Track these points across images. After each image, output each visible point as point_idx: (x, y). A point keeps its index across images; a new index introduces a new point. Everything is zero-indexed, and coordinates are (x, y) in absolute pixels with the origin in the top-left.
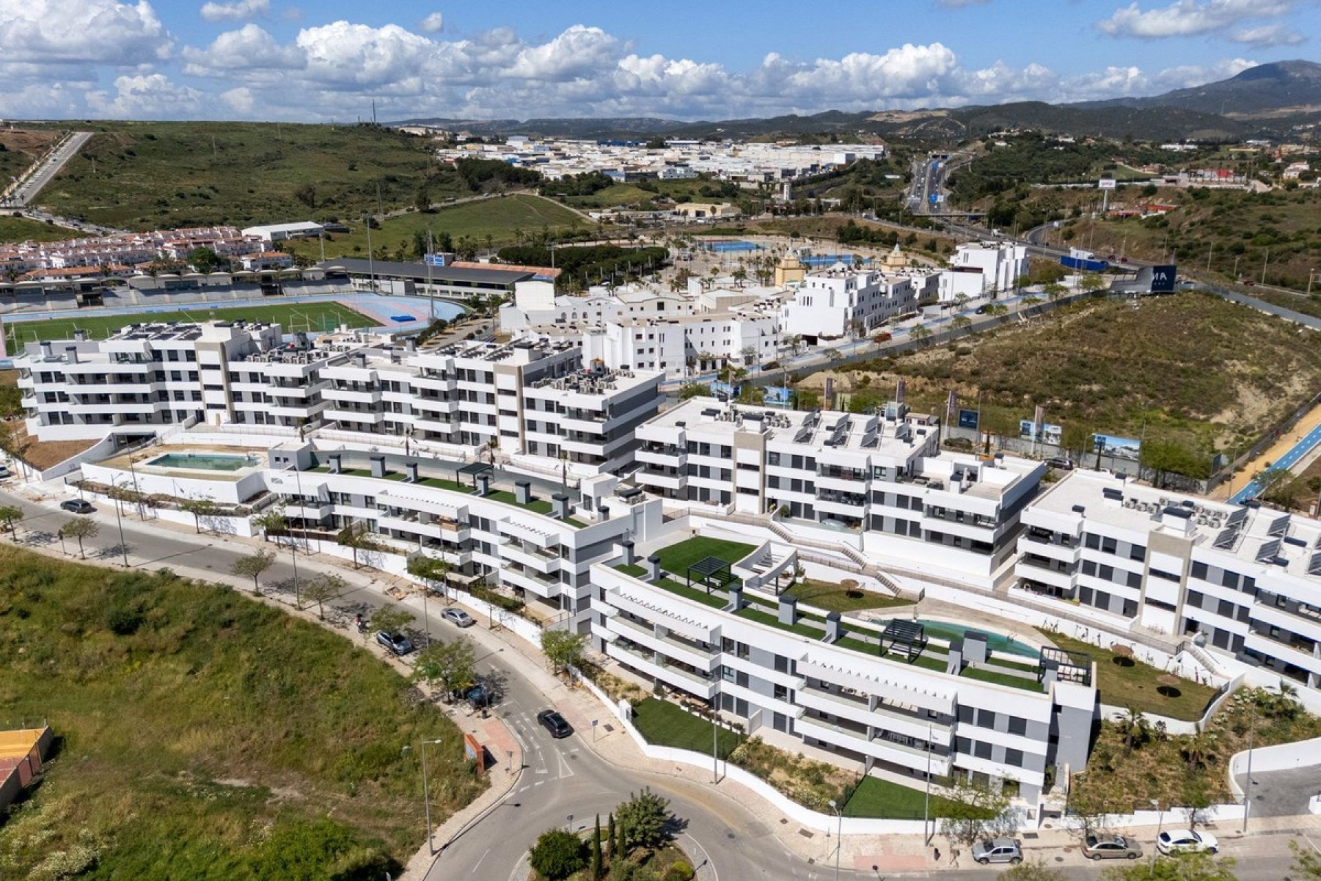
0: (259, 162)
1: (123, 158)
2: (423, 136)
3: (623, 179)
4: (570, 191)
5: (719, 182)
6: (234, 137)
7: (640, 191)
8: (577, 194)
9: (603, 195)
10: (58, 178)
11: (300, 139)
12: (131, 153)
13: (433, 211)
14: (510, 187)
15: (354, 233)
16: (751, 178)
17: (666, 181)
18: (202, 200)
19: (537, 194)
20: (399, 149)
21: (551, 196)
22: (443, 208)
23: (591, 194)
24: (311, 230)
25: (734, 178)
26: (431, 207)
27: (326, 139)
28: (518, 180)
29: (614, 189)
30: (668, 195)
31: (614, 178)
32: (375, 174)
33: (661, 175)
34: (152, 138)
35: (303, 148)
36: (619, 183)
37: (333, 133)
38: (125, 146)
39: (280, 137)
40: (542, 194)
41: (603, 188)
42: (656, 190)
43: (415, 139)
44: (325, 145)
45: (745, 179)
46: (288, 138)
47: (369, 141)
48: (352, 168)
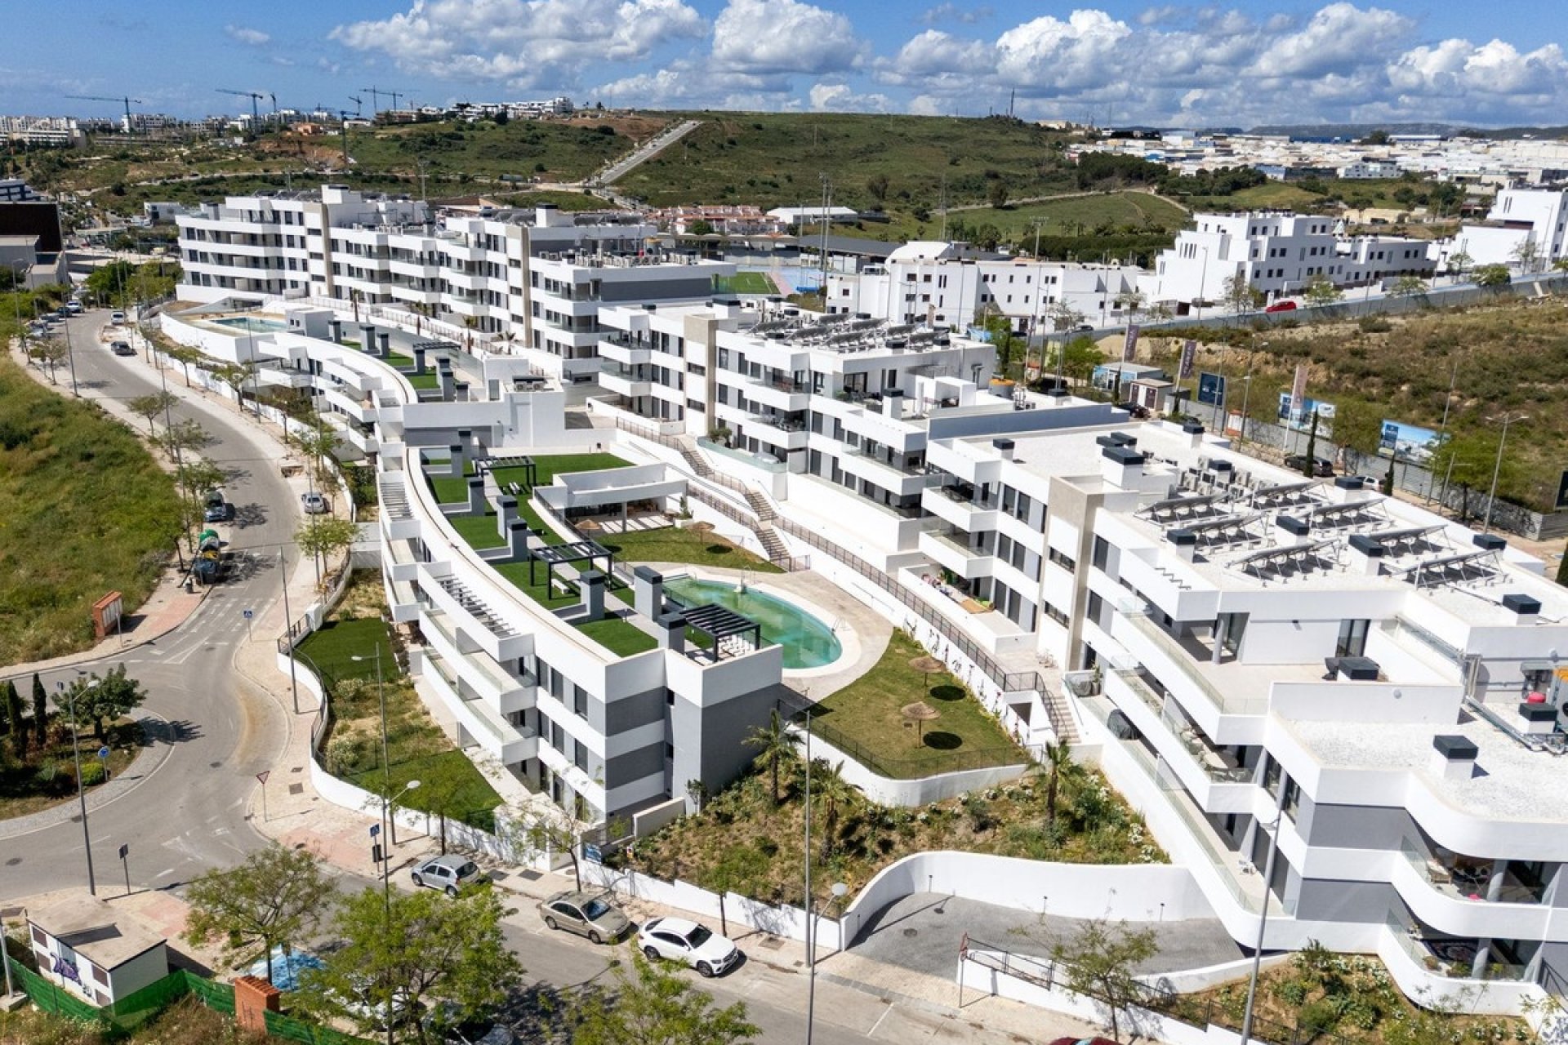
0: (857, 154)
1: (722, 147)
2: (1061, 130)
3: (1281, 177)
4: (1198, 189)
5: (1435, 184)
6: (842, 129)
7: (1301, 191)
8: (1206, 193)
9: (1244, 195)
10: (647, 162)
11: (912, 131)
12: (732, 142)
13: (1010, 208)
14: (1128, 185)
15: (895, 223)
16: (1486, 179)
17: (1346, 181)
18: (770, 188)
19: (1153, 192)
20: (1024, 143)
21: (1170, 194)
22: (1025, 205)
23: (1228, 194)
24: (842, 216)
25: (1459, 179)
26: (1007, 203)
27: (942, 132)
28: (1140, 177)
29: (1263, 188)
30: (1340, 198)
31: (1269, 176)
32: (977, 169)
33: (1341, 173)
34: (759, 127)
35: (911, 141)
36: (1274, 181)
37: (954, 126)
38: (730, 136)
39: (891, 129)
40: (1159, 192)
41: (1247, 186)
42: (1324, 191)
43: (1050, 134)
44: (938, 138)
45: (1477, 181)
46: (900, 130)
47: (993, 134)
48: (953, 163)
